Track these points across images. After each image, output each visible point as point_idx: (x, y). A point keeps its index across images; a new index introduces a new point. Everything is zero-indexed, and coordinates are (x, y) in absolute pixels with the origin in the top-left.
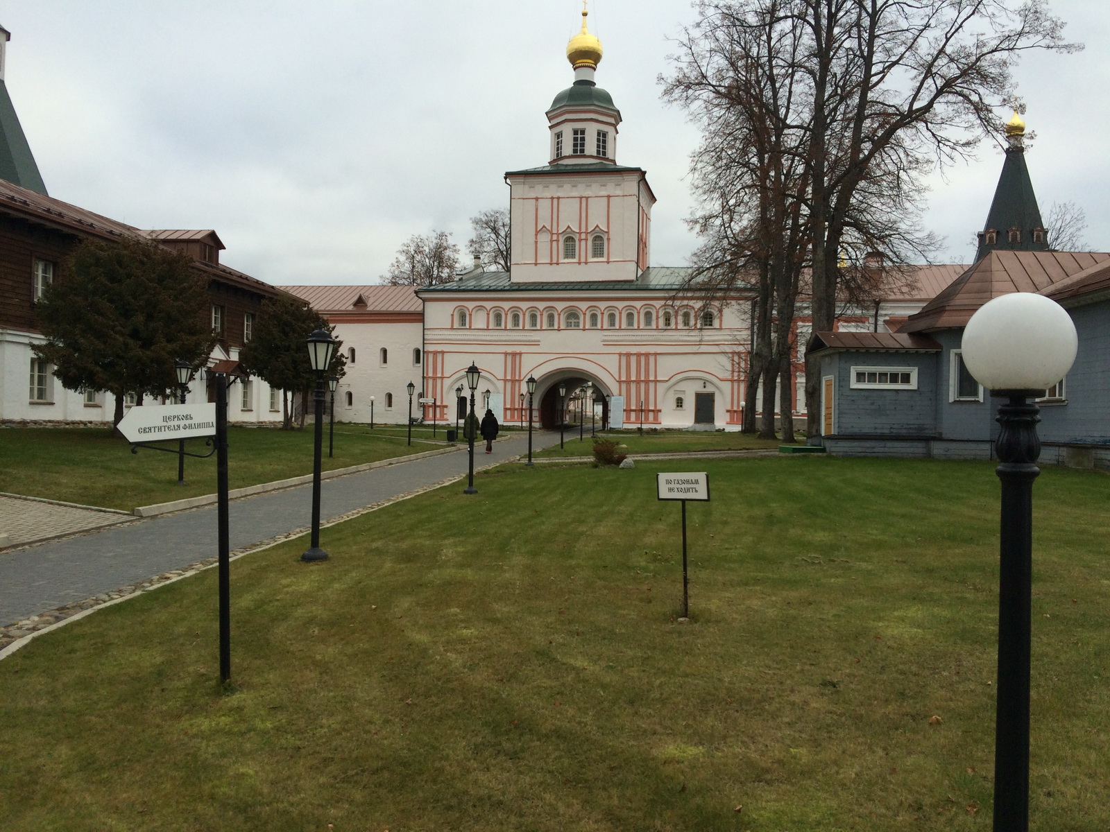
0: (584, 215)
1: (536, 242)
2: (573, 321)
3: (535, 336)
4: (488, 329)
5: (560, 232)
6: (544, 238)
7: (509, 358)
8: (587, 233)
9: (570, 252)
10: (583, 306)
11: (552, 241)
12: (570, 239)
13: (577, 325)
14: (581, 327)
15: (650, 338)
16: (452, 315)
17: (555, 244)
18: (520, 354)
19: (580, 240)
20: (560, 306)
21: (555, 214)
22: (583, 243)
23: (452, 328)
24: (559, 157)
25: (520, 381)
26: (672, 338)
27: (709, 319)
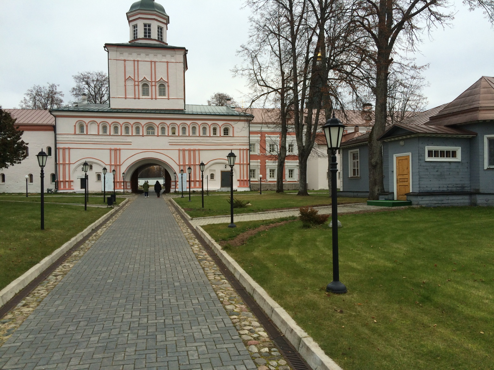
0: (153, 71)
1: (125, 86)
2: (151, 131)
3: (129, 139)
4: (98, 135)
5: (140, 80)
6: (130, 84)
7: (113, 152)
8: (156, 82)
9: (146, 93)
10: (157, 122)
11: (135, 85)
12: (145, 85)
13: (153, 133)
14: (156, 134)
15: (196, 141)
16: (75, 126)
17: (137, 87)
18: (120, 150)
19: (152, 86)
20: (143, 122)
21: (136, 70)
22: (154, 87)
23: (75, 134)
24: (135, 38)
25: (120, 165)
26: (208, 141)
27: (226, 131)
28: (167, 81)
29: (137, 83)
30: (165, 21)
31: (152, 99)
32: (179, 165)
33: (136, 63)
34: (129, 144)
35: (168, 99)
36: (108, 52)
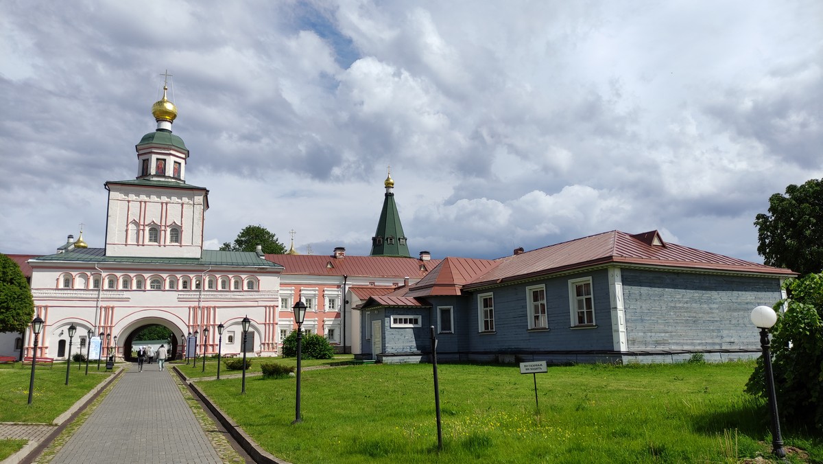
0: (164, 214)
2: (155, 284)
3: (126, 295)
4: (87, 290)
5: (146, 224)
6: (133, 228)
7: (104, 311)
8: (166, 226)
9: (153, 238)
10: (165, 274)
11: (139, 230)
12: (153, 229)
13: (159, 287)
14: (163, 289)
15: (212, 297)
16: (57, 279)
17: (141, 232)
18: (113, 308)
19: (161, 230)
20: (147, 274)
21: (143, 212)
22: (163, 232)
23: (57, 289)
24: (144, 174)
25: (111, 327)
26: (227, 297)
27: (250, 285)
28: (180, 225)
29: (142, 227)
30: (183, 156)
31: (160, 246)
32: (188, 326)
33: (143, 204)
34: (127, 299)
35: (181, 246)
36: (109, 191)
